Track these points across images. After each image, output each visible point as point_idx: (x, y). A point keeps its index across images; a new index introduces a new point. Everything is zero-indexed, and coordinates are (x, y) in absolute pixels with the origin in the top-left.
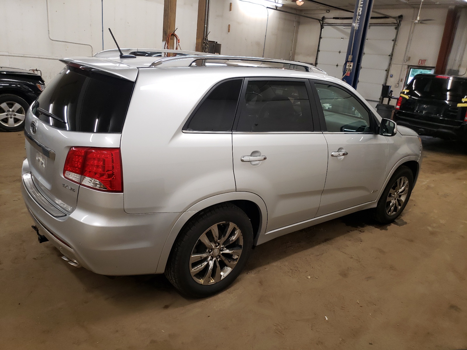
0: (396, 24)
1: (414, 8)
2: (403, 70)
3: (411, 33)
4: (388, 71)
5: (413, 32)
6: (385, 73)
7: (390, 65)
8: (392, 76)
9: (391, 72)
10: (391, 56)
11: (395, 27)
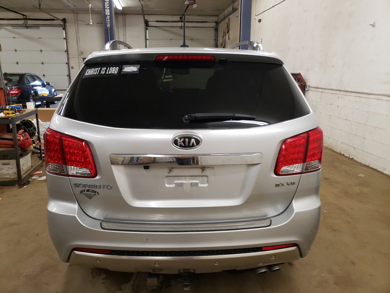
0: (63, 25)
1: (73, 12)
2: (80, 62)
3: (77, 33)
4: (68, 64)
5: (78, 32)
6: (67, 66)
7: (68, 59)
8: (73, 68)
9: (71, 64)
10: (67, 51)
11: (62, 28)
